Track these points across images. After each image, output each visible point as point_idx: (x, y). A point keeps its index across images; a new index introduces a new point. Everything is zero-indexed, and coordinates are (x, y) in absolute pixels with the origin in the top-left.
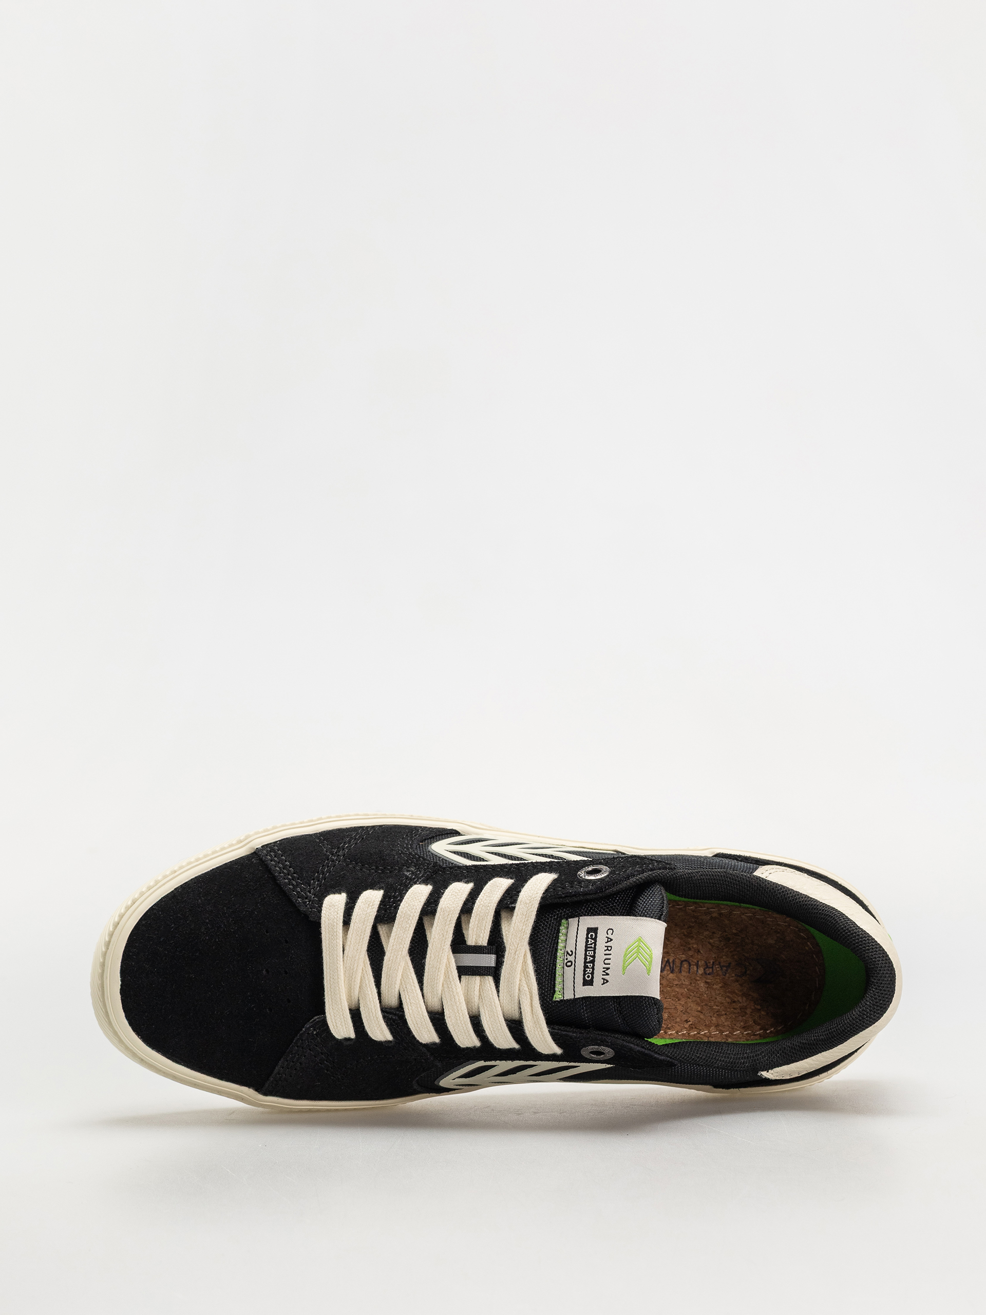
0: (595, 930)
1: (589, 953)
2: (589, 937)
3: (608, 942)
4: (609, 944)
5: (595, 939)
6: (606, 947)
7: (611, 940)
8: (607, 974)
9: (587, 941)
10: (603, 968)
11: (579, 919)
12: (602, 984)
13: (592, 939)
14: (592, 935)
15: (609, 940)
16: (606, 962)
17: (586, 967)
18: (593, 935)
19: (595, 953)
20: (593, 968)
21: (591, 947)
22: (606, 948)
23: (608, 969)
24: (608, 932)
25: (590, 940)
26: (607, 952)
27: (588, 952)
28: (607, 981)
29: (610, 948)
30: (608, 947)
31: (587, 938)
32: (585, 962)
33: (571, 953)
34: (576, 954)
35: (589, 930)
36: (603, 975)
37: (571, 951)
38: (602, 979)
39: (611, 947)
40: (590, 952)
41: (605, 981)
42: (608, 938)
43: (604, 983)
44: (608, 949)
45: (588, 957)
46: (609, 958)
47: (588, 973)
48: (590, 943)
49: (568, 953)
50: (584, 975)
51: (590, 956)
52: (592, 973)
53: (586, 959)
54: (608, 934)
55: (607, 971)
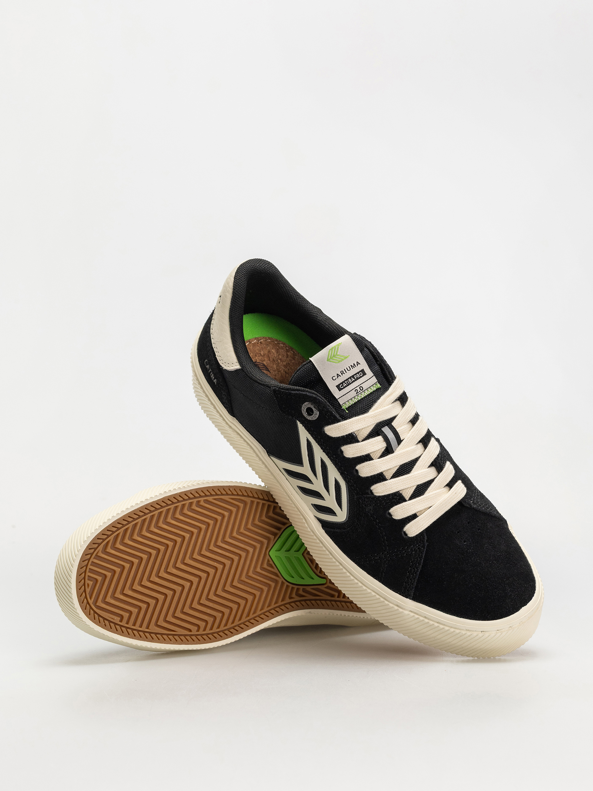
0: (338, 387)
1: (350, 381)
2: (343, 387)
5: (342, 383)
6: (342, 375)
7: (337, 374)
8: (354, 364)
9: (346, 386)
10: (353, 368)
11: (338, 399)
12: (360, 364)
13: (343, 385)
14: (341, 386)
16: (349, 369)
17: (358, 379)
19: (349, 378)
20: (356, 374)
21: (347, 382)
23: (351, 366)
25: (344, 386)
26: (344, 372)
27: (350, 382)
28: (357, 362)
30: (342, 374)
31: (344, 388)
32: (356, 380)
33: (356, 391)
34: (355, 388)
35: (340, 389)
36: (356, 367)
37: (355, 391)
38: (357, 366)
39: (341, 372)
40: (349, 381)
41: (358, 363)
42: (338, 377)
45: (352, 380)
46: (346, 368)
47: (359, 375)
48: (346, 385)
49: (357, 393)
50: (361, 377)
51: (351, 380)
52: (358, 373)
53: (354, 381)
54: (336, 379)
55: (353, 366)
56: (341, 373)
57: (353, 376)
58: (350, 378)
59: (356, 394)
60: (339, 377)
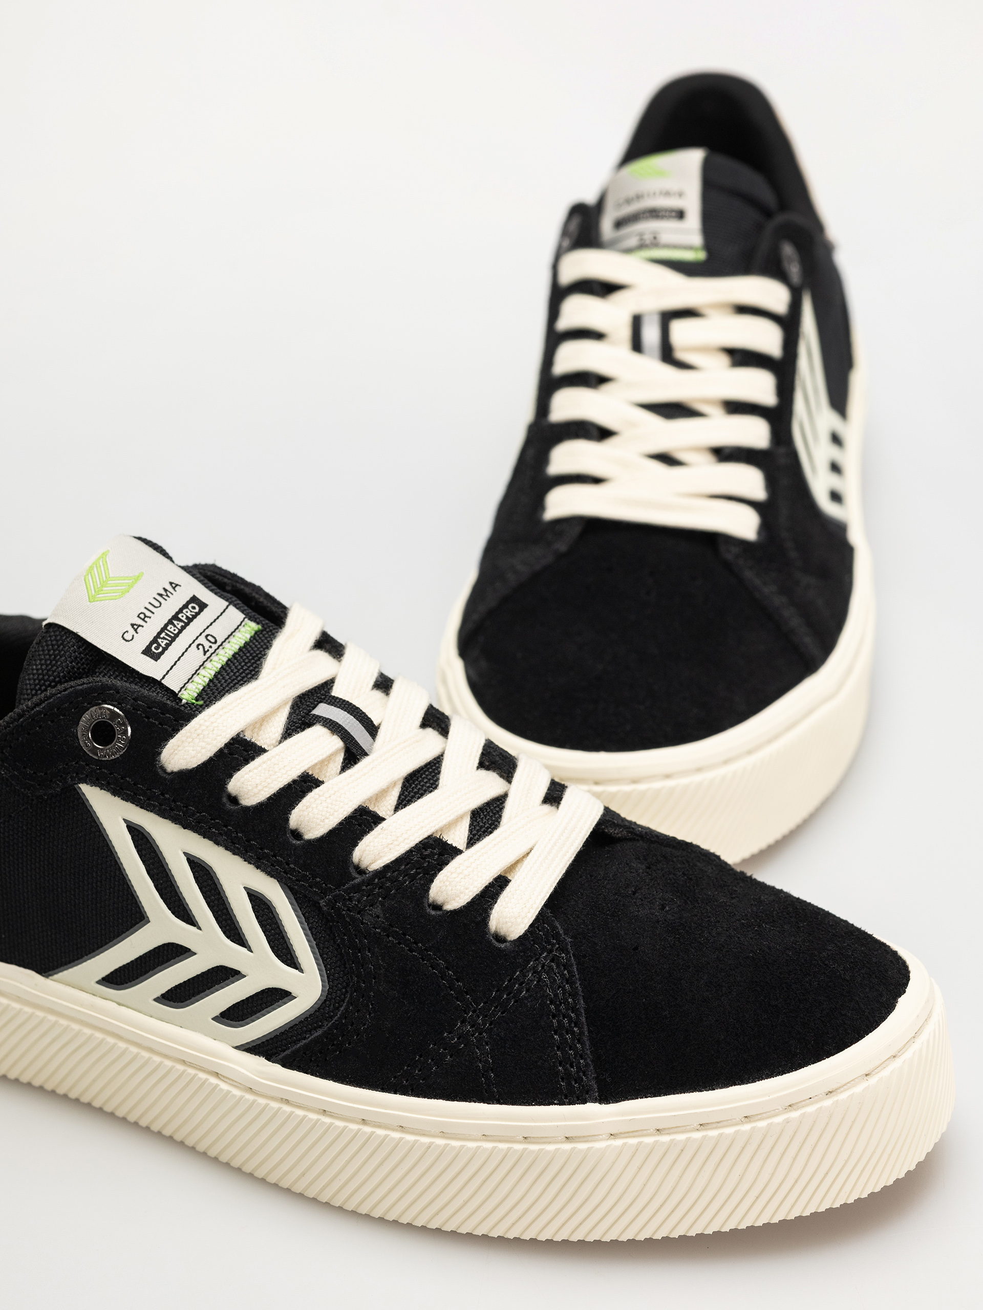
0: (147, 652)
1: (175, 630)
2: (160, 649)
3: (139, 626)
4: (140, 622)
5: (155, 640)
6: (146, 622)
7: (133, 625)
8: (166, 590)
9: (168, 645)
10: (166, 600)
11: (161, 680)
12: (180, 586)
13: (159, 645)
14: (157, 648)
15: (136, 627)
16: (157, 604)
17: (190, 620)
18: (155, 648)
19: (166, 626)
20: (181, 611)
21: (167, 634)
22: (146, 619)
23: (161, 595)
24: (131, 638)
25: (163, 645)
26: (148, 614)
27: (176, 632)
28: (171, 583)
29: (142, 616)
30: (143, 620)
31: (165, 649)
32: (187, 624)
33: (201, 647)
34: (194, 641)
35: (156, 657)
36: (172, 594)
37: (199, 649)
38: (176, 591)
39: (138, 616)
40: (172, 630)
41: (174, 586)
42: (136, 630)
43: (177, 585)
44: (145, 616)
45: (179, 627)
46: (150, 605)
47: (191, 611)
48: (165, 642)
49: (205, 652)
50: (197, 614)
51: (175, 626)
52: (185, 606)
53: (183, 628)
54: (133, 636)
55: (163, 593)
56: (141, 618)
57: (175, 617)
58: (170, 622)
59: (205, 655)
60: (140, 628)
